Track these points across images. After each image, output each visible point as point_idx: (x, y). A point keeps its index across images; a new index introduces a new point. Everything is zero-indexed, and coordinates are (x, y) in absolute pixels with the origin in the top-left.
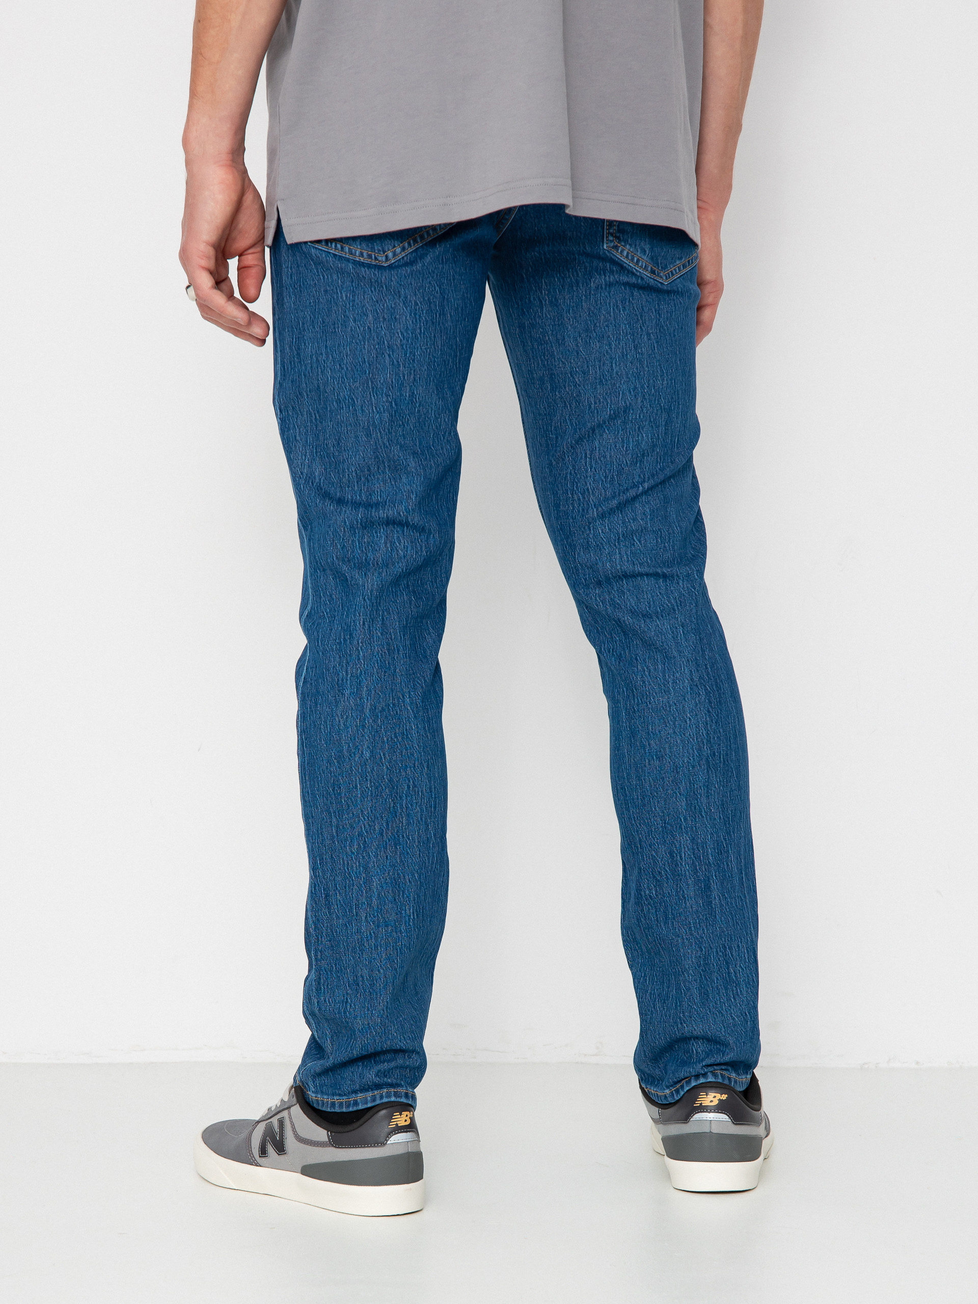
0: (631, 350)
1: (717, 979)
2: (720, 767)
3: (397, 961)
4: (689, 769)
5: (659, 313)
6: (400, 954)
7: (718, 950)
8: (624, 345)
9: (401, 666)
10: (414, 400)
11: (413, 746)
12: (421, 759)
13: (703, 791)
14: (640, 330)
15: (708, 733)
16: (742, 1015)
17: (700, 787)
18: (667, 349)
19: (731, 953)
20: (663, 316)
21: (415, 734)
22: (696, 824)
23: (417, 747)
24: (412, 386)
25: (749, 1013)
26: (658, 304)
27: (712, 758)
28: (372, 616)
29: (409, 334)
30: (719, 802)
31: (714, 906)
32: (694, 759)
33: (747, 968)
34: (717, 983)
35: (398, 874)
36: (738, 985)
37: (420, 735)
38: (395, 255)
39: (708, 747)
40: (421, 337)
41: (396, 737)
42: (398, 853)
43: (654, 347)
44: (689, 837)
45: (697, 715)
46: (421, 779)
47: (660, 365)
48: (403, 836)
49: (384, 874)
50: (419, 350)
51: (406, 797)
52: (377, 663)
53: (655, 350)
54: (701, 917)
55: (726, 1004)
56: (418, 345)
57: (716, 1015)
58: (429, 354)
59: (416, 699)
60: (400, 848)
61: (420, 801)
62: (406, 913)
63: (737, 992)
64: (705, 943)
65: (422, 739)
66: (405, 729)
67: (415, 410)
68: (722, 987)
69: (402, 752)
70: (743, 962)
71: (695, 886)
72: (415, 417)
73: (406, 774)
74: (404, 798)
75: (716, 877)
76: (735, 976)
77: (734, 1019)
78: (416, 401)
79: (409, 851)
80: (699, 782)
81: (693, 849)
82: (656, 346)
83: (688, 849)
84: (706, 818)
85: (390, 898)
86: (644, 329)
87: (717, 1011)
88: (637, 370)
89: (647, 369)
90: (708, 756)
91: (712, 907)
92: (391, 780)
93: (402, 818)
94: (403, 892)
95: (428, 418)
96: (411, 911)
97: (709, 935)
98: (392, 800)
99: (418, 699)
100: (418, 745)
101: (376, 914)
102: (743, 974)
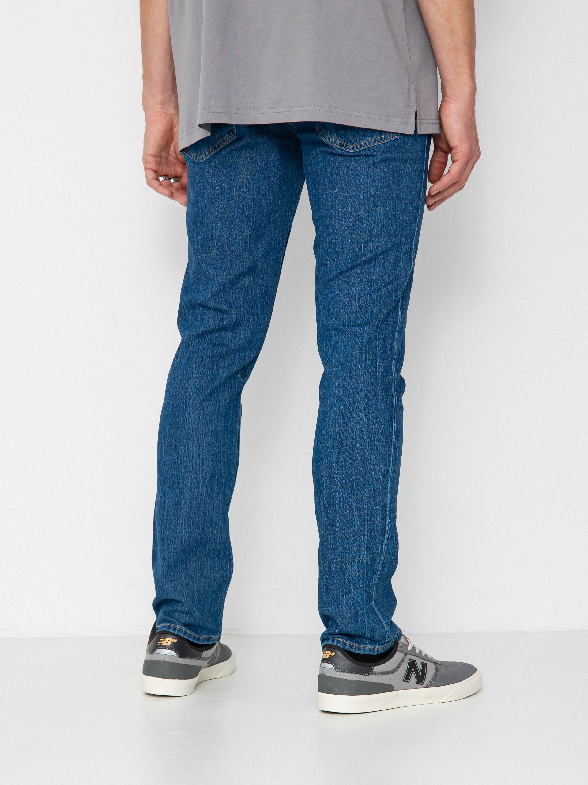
1: (336, 581)
2: (346, 451)
3: (172, 548)
4: (327, 450)
6: (174, 544)
7: (337, 563)
9: (192, 383)
10: (213, 238)
11: (189, 427)
12: (193, 436)
13: (335, 465)
15: (340, 430)
16: (348, 606)
17: (333, 462)
19: (346, 567)
21: (191, 421)
22: (331, 485)
23: (191, 429)
24: (211, 230)
25: (353, 606)
27: (341, 445)
28: (183, 355)
29: (209, 201)
30: (345, 473)
31: (336, 536)
32: (330, 445)
33: (357, 578)
34: (336, 583)
35: (178, 500)
36: (349, 587)
37: (195, 422)
38: (206, 156)
39: (339, 439)
40: (215, 203)
41: (180, 422)
42: (179, 488)
44: (327, 492)
45: (336, 418)
46: (193, 447)
47: (346, 199)
48: (182, 478)
49: (171, 499)
50: (214, 210)
51: (184, 456)
52: (179, 380)
54: (327, 542)
55: (340, 598)
56: (214, 207)
57: (333, 603)
58: (221, 212)
59: (196, 402)
60: (180, 485)
61: (192, 459)
62: (180, 522)
63: (348, 592)
64: (329, 558)
65: (196, 424)
66: (186, 418)
67: (215, 244)
68: (339, 587)
69: (182, 431)
70: (354, 574)
71: (326, 522)
72: (215, 247)
73: (184, 444)
74: (182, 457)
75: (339, 518)
76: (348, 582)
77: (342, 608)
78: (214, 239)
79: (184, 487)
80: (333, 459)
81: (328, 500)
82: (344, 188)
83: (325, 499)
84: (337, 482)
85: (173, 513)
87: (334, 601)
88: (332, 202)
90: (338, 444)
91: (335, 536)
92: (176, 446)
93: (182, 468)
94: (180, 510)
95: (224, 248)
96: (183, 521)
97: (331, 553)
98: (177, 457)
99: (198, 402)
100: (192, 428)
101: (165, 521)
102: (353, 581)
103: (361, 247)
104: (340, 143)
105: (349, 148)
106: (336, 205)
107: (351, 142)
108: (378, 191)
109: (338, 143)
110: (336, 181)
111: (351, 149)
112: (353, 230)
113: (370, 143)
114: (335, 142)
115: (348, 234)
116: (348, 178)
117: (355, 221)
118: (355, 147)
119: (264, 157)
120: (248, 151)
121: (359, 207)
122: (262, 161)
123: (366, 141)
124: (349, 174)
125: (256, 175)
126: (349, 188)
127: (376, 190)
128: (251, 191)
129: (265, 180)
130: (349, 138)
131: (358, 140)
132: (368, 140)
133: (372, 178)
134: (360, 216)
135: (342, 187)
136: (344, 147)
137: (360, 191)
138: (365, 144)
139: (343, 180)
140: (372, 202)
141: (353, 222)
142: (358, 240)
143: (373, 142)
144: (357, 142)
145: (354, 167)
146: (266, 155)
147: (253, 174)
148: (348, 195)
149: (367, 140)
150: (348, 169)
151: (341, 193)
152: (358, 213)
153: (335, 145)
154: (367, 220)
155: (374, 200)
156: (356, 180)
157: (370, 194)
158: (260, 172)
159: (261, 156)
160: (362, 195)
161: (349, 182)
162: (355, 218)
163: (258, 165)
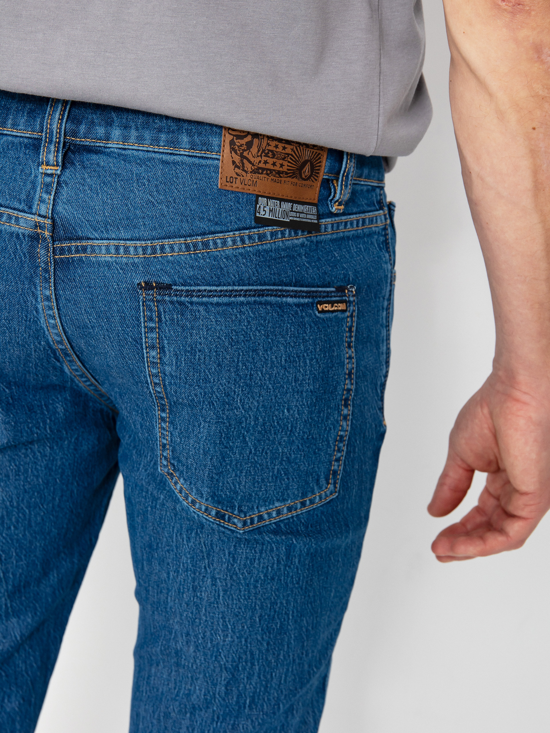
0: (188, 590)
5: (234, 557)
8: (182, 580)
14: (203, 570)
18: (239, 601)
20: (238, 562)
26: (235, 546)
43: (219, 596)
47: (223, 618)
53: (219, 599)
82: (221, 595)
86: (209, 571)
88: (192, 615)
89: (204, 618)
103: (245, 704)
104: (217, 513)
105: (234, 524)
106: (200, 623)
107: (240, 511)
108: (290, 605)
109: (213, 513)
110: (204, 577)
111: (240, 525)
112: (233, 675)
113: (279, 512)
114: (206, 509)
115: (221, 681)
116: (231, 577)
117: (239, 660)
118: (249, 521)
119: (41, 466)
120: (9, 455)
121: (250, 636)
122: (38, 472)
123: (272, 509)
124: (235, 570)
125: (23, 500)
126: (232, 597)
127: (286, 603)
128: (12, 528)
129: (43, 507)
130: (236, 504)
131: (255, 507)
132: (276, 507)
133: (281, 580)
134: (250, 651)
135: (216, 592)
136: (224, 520)
137: (255, 606)
138: (269, 514)
139: (220, 579)
140: (276, 626)
141: (235, 662)
142: (240, 692)
143: (285, 510)
144: (254, 511)
145: (247, 558)
146: (46, 460)
147: (18, 498)
148: (228, 611)
149: (274, 507)
150: (233, 560)
151: (214, 603)
152: (247, 647)
153: (207, 516)
154: (262, 659)
155: (281, 622)
156: (248, 584)
157: (275, 611)
158: (33, 494)
159: (35, 463)
160: (259, 614)
161: (232, 585)
162: (239, 655)
163: (29, 480)
